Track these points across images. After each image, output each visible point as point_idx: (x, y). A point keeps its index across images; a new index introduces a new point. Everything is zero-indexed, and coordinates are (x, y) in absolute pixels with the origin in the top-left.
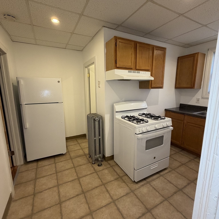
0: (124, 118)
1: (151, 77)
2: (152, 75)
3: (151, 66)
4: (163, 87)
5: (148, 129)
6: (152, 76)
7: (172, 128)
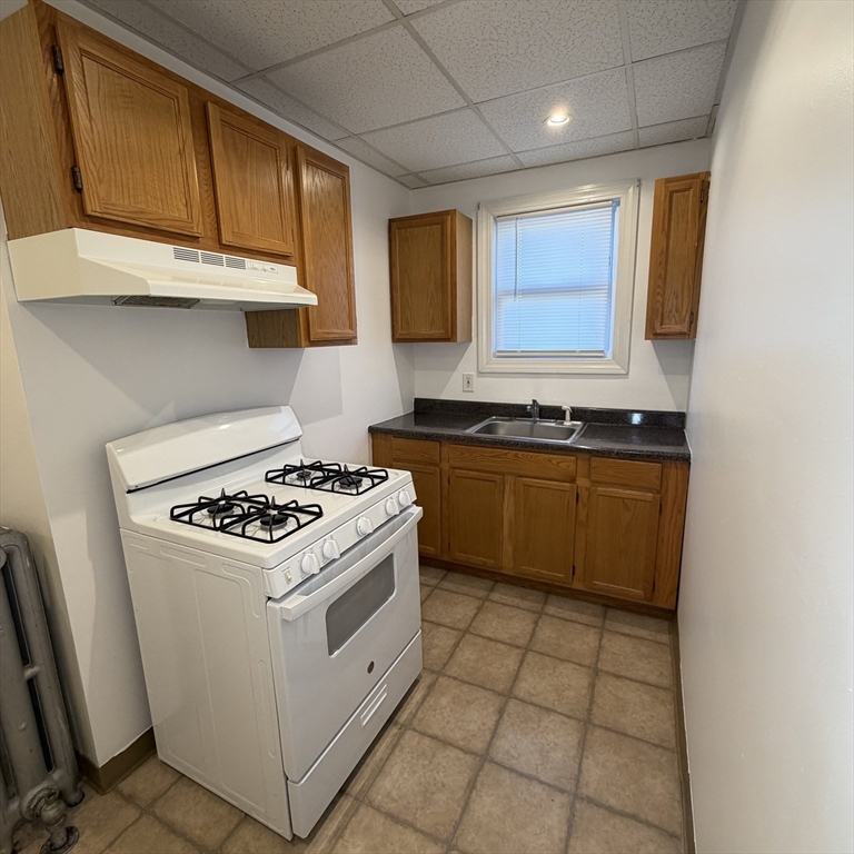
0: (190, 513)
1: (302, 292)
2: (303, 282)
3: (296, 240)
4: (356, 338)
5: (327, 554)
6: (305, 287)
7: (417, 511)
